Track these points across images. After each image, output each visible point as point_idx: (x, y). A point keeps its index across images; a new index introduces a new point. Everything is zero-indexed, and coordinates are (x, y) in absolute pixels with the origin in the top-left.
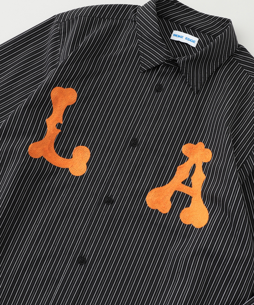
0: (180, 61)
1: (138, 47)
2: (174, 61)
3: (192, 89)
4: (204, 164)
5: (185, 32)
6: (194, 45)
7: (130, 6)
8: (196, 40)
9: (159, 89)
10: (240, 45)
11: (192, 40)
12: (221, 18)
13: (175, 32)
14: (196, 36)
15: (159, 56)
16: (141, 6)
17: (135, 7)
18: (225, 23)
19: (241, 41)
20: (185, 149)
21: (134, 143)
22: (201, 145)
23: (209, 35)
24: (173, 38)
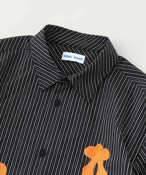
0: (71, 78)
1: (35, 71)
2: (66, 79)
3: (86, 100)
4: (105, 162)
5: (73, 52)
6: (82, 62)
7: (24, 37)
8: (83, 57)
9: (58, 103)
10: (120, 57)
11: (79, 58)
12: (101, 37)
13: (65, 53)
14: (83, 54)
15: (54, 76)
16: (34, 35)
17: (28, 37)
18: (104, 41)
19: (121, 52)
20: (87, 152)
21: (43, 153)
22: (99, 146)
23: (93, 51)
24: (63, 58)
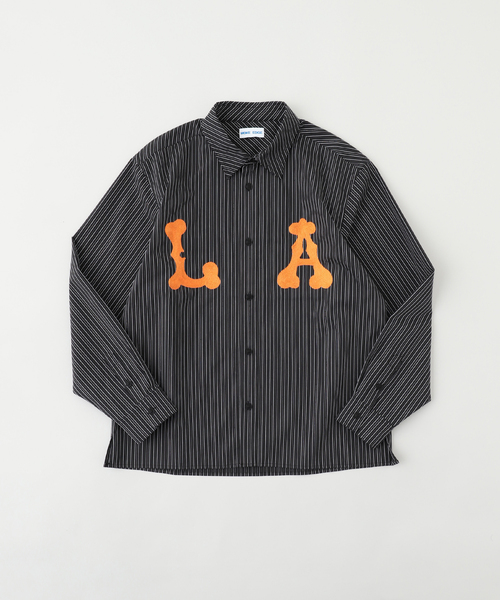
0: (257, 157)
1: (216, 158)
2: (253, 160)
3: (277, 176)
4: (312, 235)
5: (250, 127)
6: (262, 136)
7: (192, 122)
8: (262, 130)
9: (249, 187)
10: (301, 120)
11: (257, 132)
12: (275, 103)
13: (241, 130)
14: (260, 127)
15: (238, 160)
16: (204, 118)
17: (198, 122)
18: (280, 107)
19: (300, 116)
20: (292, 229)
21: (249, 242)
22: (303, 221)
23: (271, 120)
24: (242, 136)
